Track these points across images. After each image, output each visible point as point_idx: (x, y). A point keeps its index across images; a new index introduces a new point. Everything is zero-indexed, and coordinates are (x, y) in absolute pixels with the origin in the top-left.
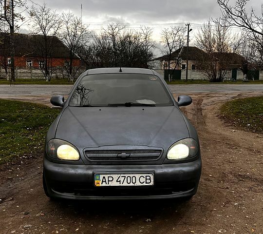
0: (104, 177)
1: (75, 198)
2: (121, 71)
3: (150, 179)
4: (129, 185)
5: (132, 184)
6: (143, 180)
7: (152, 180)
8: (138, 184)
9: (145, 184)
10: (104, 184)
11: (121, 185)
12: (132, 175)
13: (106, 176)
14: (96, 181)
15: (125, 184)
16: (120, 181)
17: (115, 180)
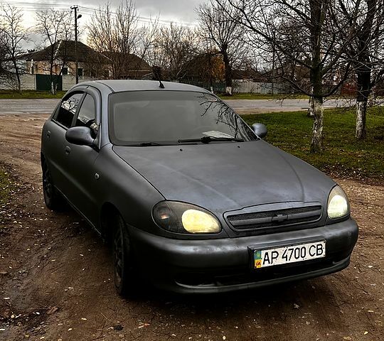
0: (267, 254)
1: (217, 291)
2: (162, 86)
3: (321, 249)
4: (298, 260)
5: (300, 259)
6: (314, 251)
7: (324, 250)
8: (308, 257)
9: (316, 257)
10: (267, 264)
11: (288, 262)
12: (300, 247)
13: (270, 252)
14: (256, 261)
15: (293, 260)
16: (286, 257)
17: (281, 255)
